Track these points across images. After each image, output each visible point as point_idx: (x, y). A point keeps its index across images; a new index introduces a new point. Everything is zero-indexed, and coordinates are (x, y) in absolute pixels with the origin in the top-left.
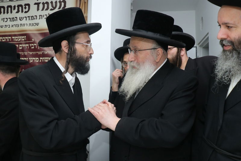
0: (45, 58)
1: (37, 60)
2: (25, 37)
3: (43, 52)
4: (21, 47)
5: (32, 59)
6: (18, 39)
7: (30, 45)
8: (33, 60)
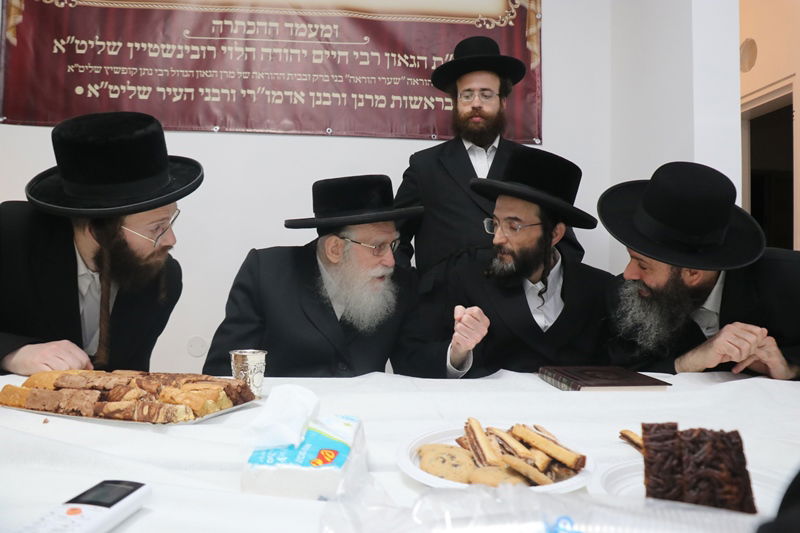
0: (411, 98)
1: (381, 101)
2: (336, 27)
3: (404, 78)
4: (318, 57)
5: (361, 96)
6: (308, 32)
7: (356, 53)
8: (368, 102)
